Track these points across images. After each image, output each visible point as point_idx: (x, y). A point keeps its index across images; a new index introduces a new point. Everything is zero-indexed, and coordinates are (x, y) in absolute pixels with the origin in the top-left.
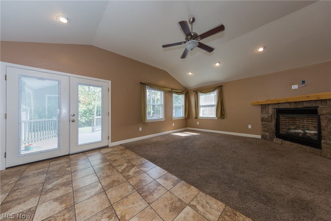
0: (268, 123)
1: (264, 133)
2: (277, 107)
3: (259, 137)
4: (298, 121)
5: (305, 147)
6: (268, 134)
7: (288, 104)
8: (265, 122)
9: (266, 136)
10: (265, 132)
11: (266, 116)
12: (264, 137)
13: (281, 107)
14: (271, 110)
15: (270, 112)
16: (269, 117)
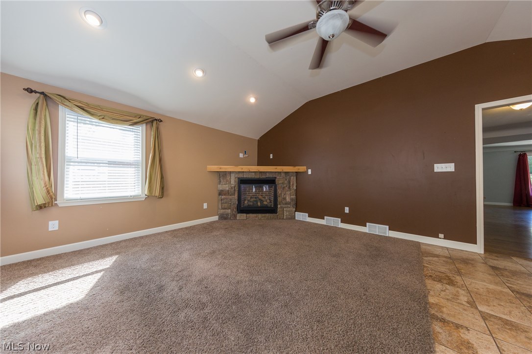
0: (230, 197)
1: (224, 210)
2: (241, 176)
3: (216, 218)
4: (248, 191)
5: (267, 215)
6: (229, 211)
7: (253, 174)
8: (225, 195)
9: (227, 214)
10: (226, 209)
11: (226, 187)
12: (223, 217)
13: (245, 176)
14: (233, 181)
15: (233, 182)
16: (232, 188)
